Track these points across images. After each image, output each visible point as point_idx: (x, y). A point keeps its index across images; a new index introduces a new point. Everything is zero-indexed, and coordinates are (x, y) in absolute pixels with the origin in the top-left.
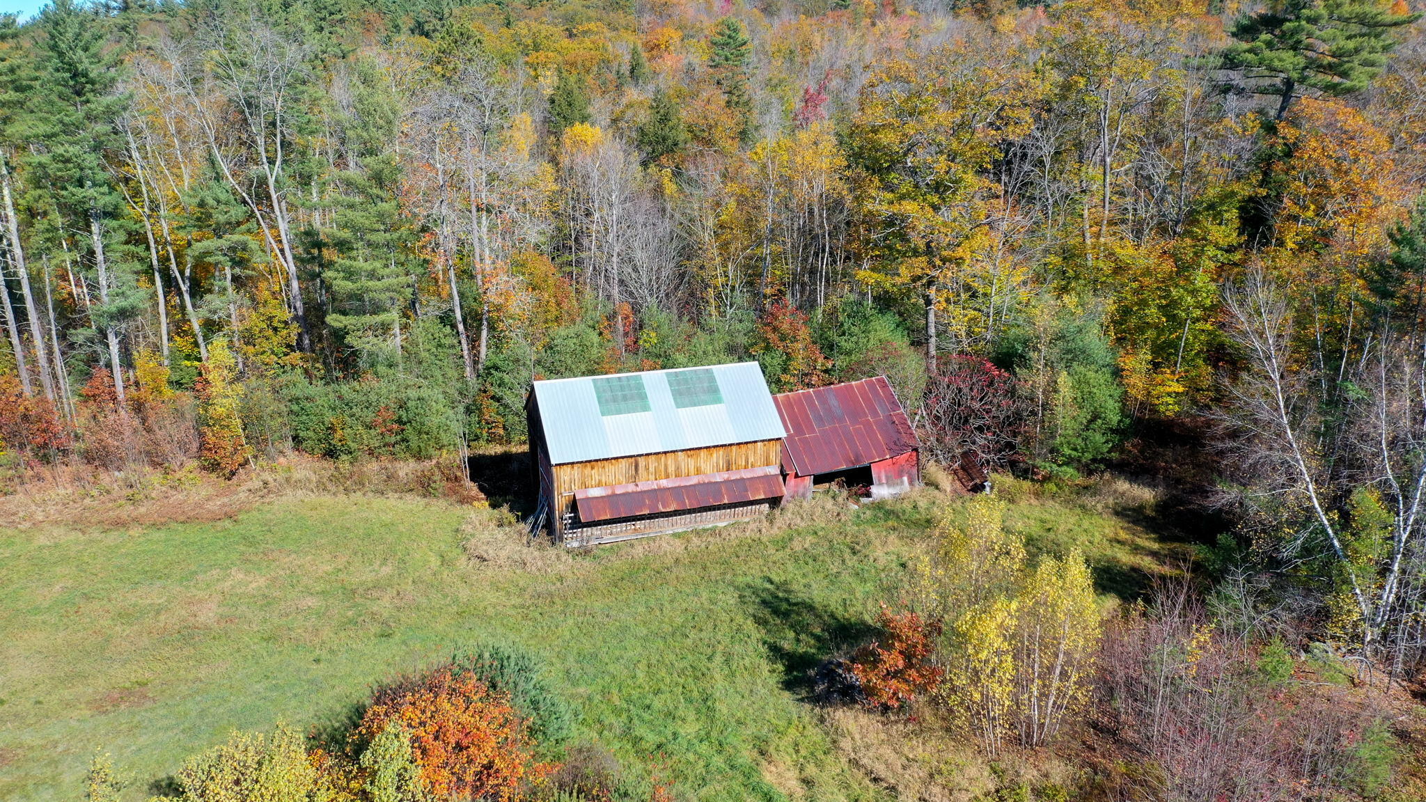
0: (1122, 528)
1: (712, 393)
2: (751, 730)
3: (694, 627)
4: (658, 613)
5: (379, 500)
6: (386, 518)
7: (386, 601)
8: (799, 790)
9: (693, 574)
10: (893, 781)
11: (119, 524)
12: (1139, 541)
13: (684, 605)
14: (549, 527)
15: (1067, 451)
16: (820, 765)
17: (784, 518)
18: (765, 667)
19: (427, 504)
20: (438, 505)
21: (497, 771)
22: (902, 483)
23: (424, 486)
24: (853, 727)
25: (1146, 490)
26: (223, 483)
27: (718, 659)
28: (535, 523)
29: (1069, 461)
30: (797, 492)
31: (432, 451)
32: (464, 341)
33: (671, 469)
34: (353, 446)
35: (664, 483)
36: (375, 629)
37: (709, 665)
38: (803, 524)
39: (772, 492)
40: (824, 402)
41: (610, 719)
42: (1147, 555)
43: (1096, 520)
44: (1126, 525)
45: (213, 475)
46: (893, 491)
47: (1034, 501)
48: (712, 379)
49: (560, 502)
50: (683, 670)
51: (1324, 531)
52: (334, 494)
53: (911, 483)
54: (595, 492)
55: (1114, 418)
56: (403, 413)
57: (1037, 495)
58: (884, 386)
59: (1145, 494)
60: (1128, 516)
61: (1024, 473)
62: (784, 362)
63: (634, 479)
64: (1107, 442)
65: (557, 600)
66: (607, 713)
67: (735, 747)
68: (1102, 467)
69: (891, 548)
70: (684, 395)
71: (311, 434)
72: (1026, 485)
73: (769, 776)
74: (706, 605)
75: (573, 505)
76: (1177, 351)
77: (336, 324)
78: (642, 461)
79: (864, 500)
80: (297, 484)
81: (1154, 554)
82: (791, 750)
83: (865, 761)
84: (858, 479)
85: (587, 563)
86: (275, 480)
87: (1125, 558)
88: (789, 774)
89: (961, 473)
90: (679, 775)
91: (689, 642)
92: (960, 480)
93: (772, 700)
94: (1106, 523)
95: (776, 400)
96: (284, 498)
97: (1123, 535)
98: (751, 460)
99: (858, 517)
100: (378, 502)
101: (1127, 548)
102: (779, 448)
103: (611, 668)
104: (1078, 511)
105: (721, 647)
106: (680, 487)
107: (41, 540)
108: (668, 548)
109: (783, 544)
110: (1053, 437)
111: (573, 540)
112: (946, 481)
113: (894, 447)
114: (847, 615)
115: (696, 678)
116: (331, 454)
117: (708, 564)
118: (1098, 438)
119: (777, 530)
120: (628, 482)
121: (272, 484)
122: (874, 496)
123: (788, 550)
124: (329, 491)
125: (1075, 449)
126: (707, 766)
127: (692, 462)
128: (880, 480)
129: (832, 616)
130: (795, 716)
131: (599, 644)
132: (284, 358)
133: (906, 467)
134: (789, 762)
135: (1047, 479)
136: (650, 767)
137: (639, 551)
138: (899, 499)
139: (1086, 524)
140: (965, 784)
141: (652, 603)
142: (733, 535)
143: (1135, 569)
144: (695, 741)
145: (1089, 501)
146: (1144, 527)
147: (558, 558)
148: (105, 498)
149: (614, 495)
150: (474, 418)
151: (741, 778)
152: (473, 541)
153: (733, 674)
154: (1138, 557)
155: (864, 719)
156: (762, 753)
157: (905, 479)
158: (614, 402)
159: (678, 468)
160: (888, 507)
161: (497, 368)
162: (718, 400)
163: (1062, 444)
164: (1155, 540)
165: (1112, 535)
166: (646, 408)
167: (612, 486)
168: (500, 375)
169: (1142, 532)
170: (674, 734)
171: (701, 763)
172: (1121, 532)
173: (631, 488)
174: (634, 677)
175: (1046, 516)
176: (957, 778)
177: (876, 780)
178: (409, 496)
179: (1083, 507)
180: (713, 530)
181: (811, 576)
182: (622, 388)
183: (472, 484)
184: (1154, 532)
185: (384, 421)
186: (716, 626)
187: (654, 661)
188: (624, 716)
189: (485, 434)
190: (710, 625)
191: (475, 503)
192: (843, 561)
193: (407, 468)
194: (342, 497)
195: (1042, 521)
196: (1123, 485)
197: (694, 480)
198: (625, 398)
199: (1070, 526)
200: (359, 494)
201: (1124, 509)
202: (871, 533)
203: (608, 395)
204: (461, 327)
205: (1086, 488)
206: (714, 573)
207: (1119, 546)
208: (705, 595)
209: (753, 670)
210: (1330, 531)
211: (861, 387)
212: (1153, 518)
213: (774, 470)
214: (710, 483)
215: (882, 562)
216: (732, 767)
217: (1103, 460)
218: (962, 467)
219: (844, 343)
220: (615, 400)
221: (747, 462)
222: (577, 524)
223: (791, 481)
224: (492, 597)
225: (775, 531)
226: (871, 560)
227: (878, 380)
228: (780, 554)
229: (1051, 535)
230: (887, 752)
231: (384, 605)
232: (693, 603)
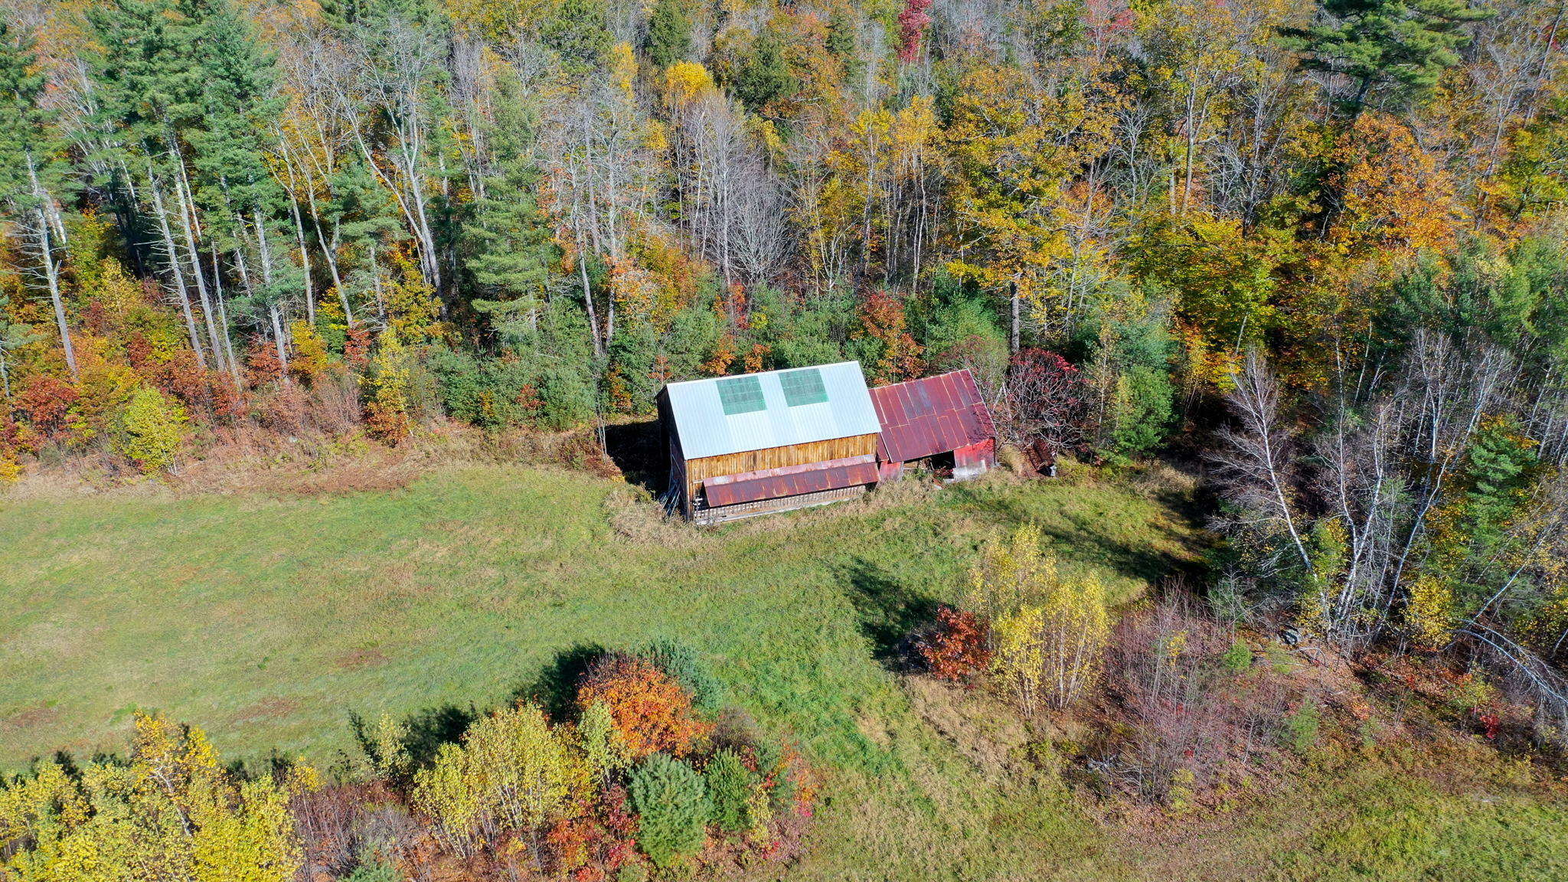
0: (1162, 514)
1: (818, 392)
2: (850, 691)
3: (805, 602)
4: (775, 588)
5: (527, 470)
6: (539, 490)
7: (551, 574)
8: (885, 740)
9: (803, 551)
10: (953, 735)
11: (308, 491)
12: (1174, 527)
13: (796, 581)
14: (682, 508)
15: (1123, 443)
16: (901, 720)
17: (878, 500)
18: (861, 641)
19: (572, 477)
20: (582, 478)
21: (672, 733)
22: (980, 465)
23: (567, 458)
24: (926, 691)
25: (1188, 477)
26: (388, 450)
27: (824, 632)
28: (669, 501)
29: (1124, 451)
30: (889, 475)
31: (569, 425)
32: (593, 322)
33: (784, 460)
34: (501, 419)
35: (778, 471)
36: (548, 599)
37: (817, 637)
38: (893, 505)
39: (868, 478)
40: (915, 394)
41: (743, 682)
42: (1178, 541)
43: (1143, 505)
44: (1167, 510)
45: (379, 443)
46: (972, 472)
47: (1092, 485)
48: (819, 379)
49: (691, 488)
50: (797, 641)
51: (1297, 548)
52: (488, 464)
53: (988, 465)
54: (720, 480)
55: (1165, 414)
56: (544, 391)
57: (1096, 478)
58: (968, 379)
59: (1186, 482)
60: (1169, 502)
61: (1086, 458)
62: (881, 349)
63: (752, 469)
64: (1158, 434)
65: (691, 574)
66: (740, 676)
67: (838, 706)
68: (1153, 455)
69: (966, 531)
70: (795, 395)
71: (460, 405)
72: (1087, 468)
73: (863, 729)
74: (814, 582)
75: (702, 491)
76: (1239, 332)
77: (480, 309)
78: (759, 456)
79: (947, 481)
80: (455, 454)
81: (1184, 540)
82: (880, 709)
83: (935, 718)
84: (943, 462)
85: (714, 540)
86: (436, 451)
87: (1159, 543)
88: (878, 728)
89: (1033, 452)
90: (795, 727)
91: (801, 616)
92: (1031, 460)
93: (866, 667)
94: (1149, 509)
95: (872, 394)
96: (446, 467)
97: (1162, 521)
98: (851, 450)
99: (941, 498)
100: (528, 473)
101: (1163, 533)
102: (875, 440)
103: (740, 637)
104: (1128, 496)
105: (826, 621)
106: (791, 475)
107: (244, 508)
108: (781, 526)
109: (877, 523)
110: (1112, 429)
111: (701, 519)
112: (1018, 461)
113: (973, 435)
114: (926, 594)
115: (807, 648)
116: (477, 422)
117: (815, 543)
118: (1150, 431)
119: (871, 510)
120: (747, 471)
121: (433, 454)
122: (956, 477)
123: (881, 531)
124: (483, 460)
125: (1129, 440)
126: (817, 720)
127: (801, 454)
128: (961, 463)
129: (913, 594)
130: (883, 681)
131: (730, 616)
132: (428, 327)
133: (985, 452)
134: (878, 718)
135: (1106, 463)
136: (774, 720)
137: (756, 527)
138: (976, 480)
139: (1132, 509)
140: (1005, 738)
141: (770, 580)
142: (835, 514)
143: (1165, 555)
144: (808, 700)
145: (1137, 486)
146: (1181, 513)
147: (690, 535)
148: (289, 465)
149: (736, 483)
150: (605, 394)
151: (843, 730)
152: (617, 517)
153: (836, 644)
154: (1170, 543)
155: (934, 684)
156: (858, 710)
157: (983, 462)
158: (735, 402)
159: (789, 459)
160: (967, 488)
161: (624, 349)
162: (824, 399)
163: (1119, 436)
164: (1188, 526)
165: (1153, 520)
166: (762, 407)
167: (734, 475)
168: (628, 355)
169: (1178, 518)
170: (792, 694)
171: (813, 718)
172: (1160, 517)
173: (750, 476)
174: (760, 646)
175: (1101, 500)
176: (999, 734)
177: (941, 733)
178: (554, 469)
179: (1133, 491)
180: (820, 507)
181: (899, 555)
182: (742, 389)
183: (608, 457)
184: (1188, 518)
185: (527, 397)
186: (822, 601)
187: (774, 632)
188: (754, 678)
189: (615, 407)
190: (817, 602)
191: (614, 477)
192: (926, 542)
193: (549, 440)
194: (495, 466)
195: (1096, 505)
196: (1169, 472)
197: (803, 469)
198: (744, 398)
199: (1119, 511)
200: (510, 463)
201: (1168, 494)
202: (951, 515)
203: (730, 395)
204: (590, 309)
205: (1138, 472)
206: (820, 549)
207: (1156, 531)
208: (813, 573)
209: (851, 642)
210: (1302, 549)
211: (947, 380)
212: (1191, 504)
213: (870, 459)
214: (816, 471)
215: (958, 545)
216: (836, 722)
217: (1152, 450)
218: (1035, 448)
219: (934, 330)
220: (736, 400)
221: (847, 452)
222: (705, 505)
223: (885, 467)
224: (638, 570)
225: (870, 511)
226: (950, 542)
227: (963, 373)
228: (874, 534)
229: (1102, 520)
230: (951, 713)
231: (551, 576)
232: (803, 581)
